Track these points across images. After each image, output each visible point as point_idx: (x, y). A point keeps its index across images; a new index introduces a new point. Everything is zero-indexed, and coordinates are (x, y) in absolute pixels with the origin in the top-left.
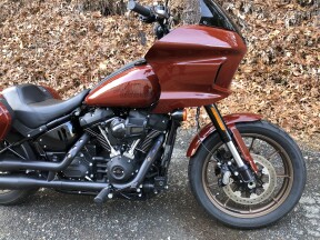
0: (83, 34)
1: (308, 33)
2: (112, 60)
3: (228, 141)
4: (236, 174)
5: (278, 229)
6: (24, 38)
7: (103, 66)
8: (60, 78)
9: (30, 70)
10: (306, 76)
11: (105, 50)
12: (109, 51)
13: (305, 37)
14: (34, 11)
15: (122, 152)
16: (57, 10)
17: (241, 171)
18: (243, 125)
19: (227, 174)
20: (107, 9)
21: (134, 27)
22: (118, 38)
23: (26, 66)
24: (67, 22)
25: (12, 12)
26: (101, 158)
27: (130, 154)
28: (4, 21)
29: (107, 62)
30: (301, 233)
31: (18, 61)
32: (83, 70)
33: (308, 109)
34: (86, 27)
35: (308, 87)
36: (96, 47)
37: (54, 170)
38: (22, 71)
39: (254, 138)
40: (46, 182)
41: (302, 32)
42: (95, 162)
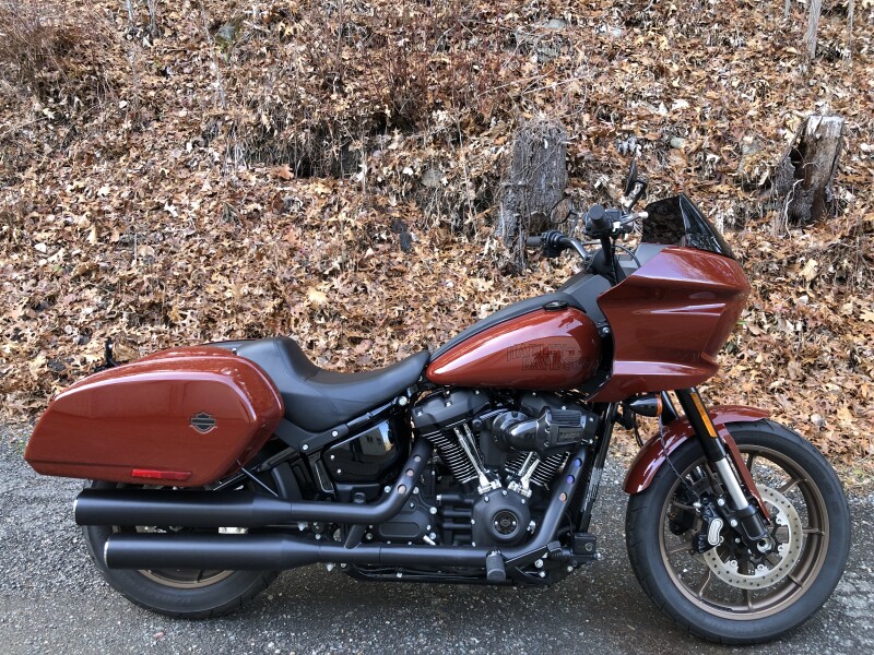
0: (254, 217)
1: (766, 248)
2: (336, 282)
3: (720, 457)
4: (734, 523)
5: (804, 640)
6: (98, 218)
7: (317, 296)
8: (209, 321)
9: (126, 299)
10: (775, 337)
11: (315, 257)
12: (326, 260)
13: (762, 255)
14: (113, 154)
15: (505, 484)
16: (175, 154)
17: (743, 516)
18: (738, 429)
19: (716, 525)
20: (306, 162)
21: (382, 210)
22: (348, 232)
23: (112, 287)
24: (206, 187)
25: (47, 148)
26: (455, 497)
27: (524, 486)
28: (23, 169)
29: (325, 286)
30: (849, 643)
31: (87, 273)
32: (269, 306)
33: (788, 405)
34: (260, 200)
35: (782, 361)
36: (292, 251)
37: (363, 522)
38: (98, 300)
39: (753, 454)
40: (343, 550)
41: (753, 245)
42: (441, 506)
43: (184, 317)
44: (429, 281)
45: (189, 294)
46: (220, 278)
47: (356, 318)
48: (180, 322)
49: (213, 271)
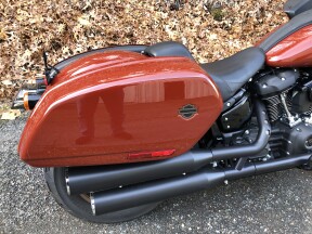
8: (26, 38)
29: (86, 16)
43: (10, 35)
44: (137, 13)
45: (7, 21)
46: (22, 12)
47: (110, 34)
48: (8, 39)
49: (17, 8)
